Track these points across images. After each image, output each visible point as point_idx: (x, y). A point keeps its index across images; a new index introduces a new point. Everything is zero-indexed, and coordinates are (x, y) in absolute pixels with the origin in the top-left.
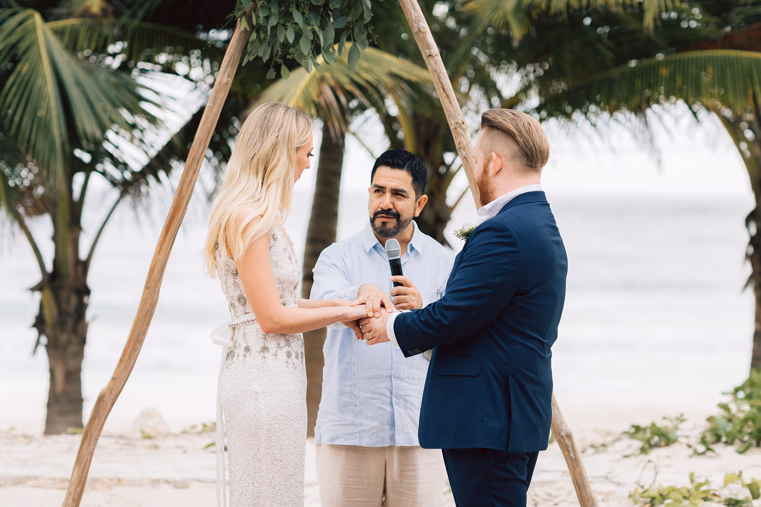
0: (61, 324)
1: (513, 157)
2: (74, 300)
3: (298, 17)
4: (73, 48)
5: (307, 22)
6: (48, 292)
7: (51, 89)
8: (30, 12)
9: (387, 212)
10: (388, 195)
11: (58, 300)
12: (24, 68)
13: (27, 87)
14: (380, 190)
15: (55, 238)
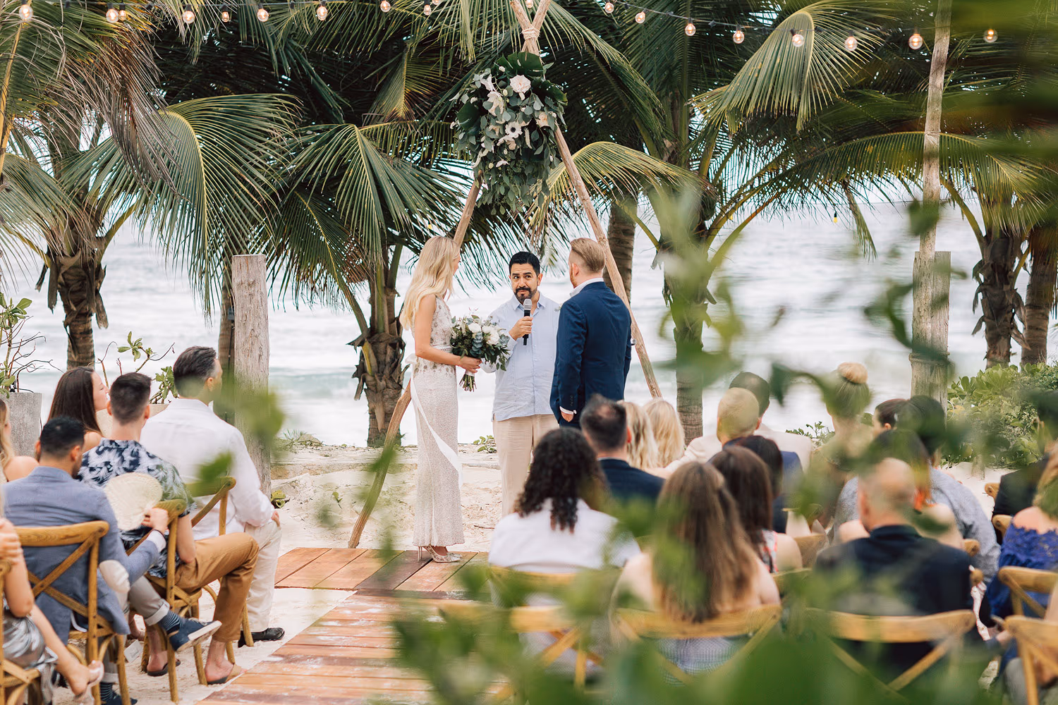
0: (379, 372)
1: (583, 266)
2: (389, 351)
3: (506, 180)
4: (383, 150)
5: (512, 182)
6: (367, 344)
7: (370, 187)
8: (351, 126)
9: (523, 288)
10: (522, 279)
11: (376, 354)
12: (349, 172)
13: (353, 189)
14: (517, 276)
15: (372, 301)
